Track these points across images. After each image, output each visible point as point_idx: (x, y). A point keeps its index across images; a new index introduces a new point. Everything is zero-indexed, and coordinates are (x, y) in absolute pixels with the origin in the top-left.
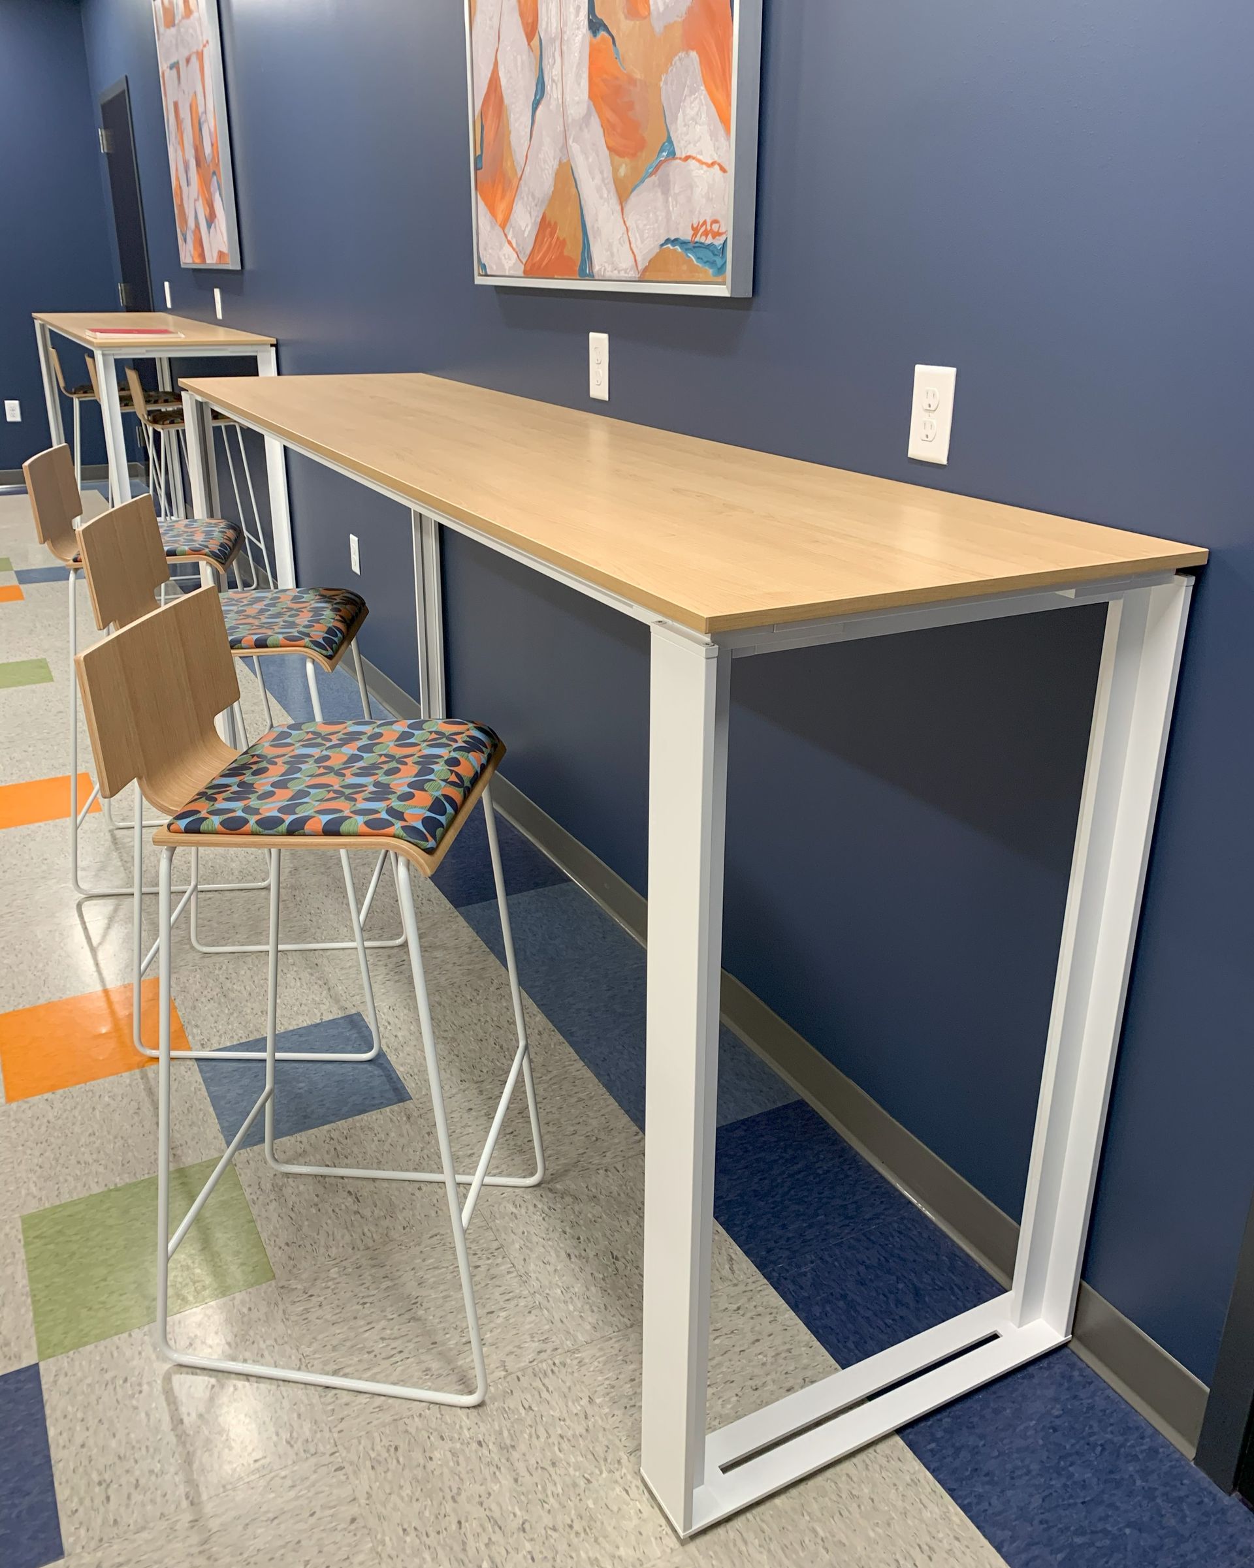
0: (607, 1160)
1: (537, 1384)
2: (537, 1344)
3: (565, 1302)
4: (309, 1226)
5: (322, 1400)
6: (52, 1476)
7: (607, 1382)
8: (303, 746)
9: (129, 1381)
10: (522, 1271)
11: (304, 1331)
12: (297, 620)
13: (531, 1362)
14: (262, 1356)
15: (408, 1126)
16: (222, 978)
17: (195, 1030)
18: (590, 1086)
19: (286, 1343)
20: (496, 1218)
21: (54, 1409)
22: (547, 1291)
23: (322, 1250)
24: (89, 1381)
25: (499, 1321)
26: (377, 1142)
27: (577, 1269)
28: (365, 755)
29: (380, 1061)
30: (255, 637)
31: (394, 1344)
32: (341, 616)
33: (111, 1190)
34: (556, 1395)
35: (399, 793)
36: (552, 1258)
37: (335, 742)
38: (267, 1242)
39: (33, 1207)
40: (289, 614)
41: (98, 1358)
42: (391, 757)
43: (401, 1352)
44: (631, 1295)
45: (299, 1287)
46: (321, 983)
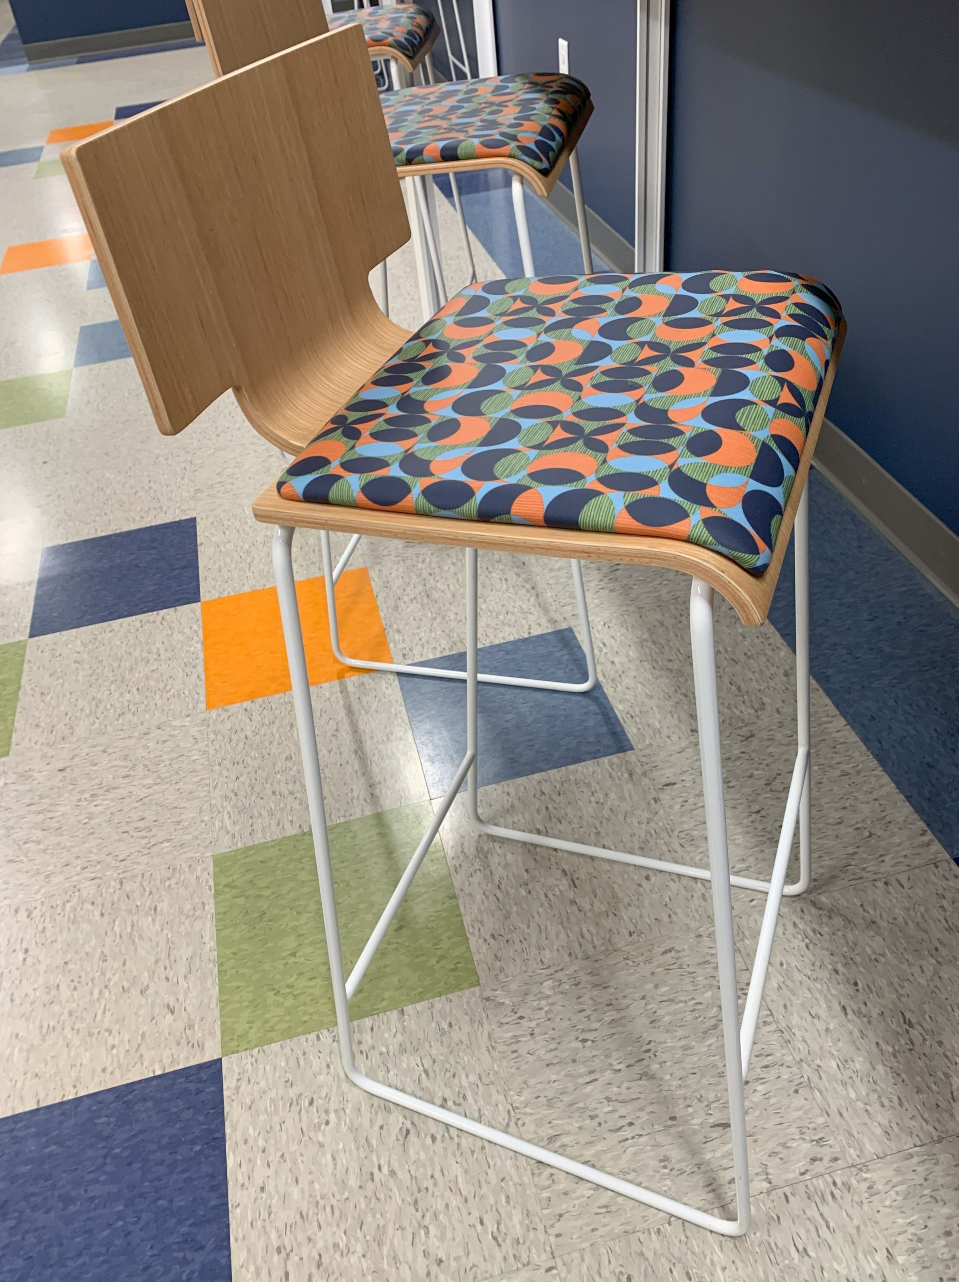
0: (885, 868)
1: (813, 1212)
2: (809, 1145)
3: (844, 1084)
4: (517, 913)
5: (536, 1179)
6: (228, 1226)
7: (911, 1230)
8: (508, 324)
9: (315, 1103)
10: (783, 1024)
11: (513, 1070)
12: (500, 118)
13: (802, 1174)
14: (464, 1097)
15: (630, 786)
16: (425, 574)
17: (397, 636)
18: (857, 754)
19: (492, 1083)
20: (744, 936)
21: (234, 1129)
22: (818, 1062)
23: (534, 951)
24: (272, 1094)
25: (756, 1098)
26: (594, 805)
27: (857, 1034)
28: (614, 344)
29: (595, 695)
30: (441, 144)
31: (622, 1111)
32: (559, 110)
33: (305, 834)
34: (839, 1234)
35: (688, 435)
36: (821, 1009)
37: (560, 316)
38: (471, 930)
39: (225, 846)
40: (488, 110)
41: (283, 1064)
42: (661, 350)
43: (631, 1124)
44: (934, 1087)
45: (507, 1002)
46: (528, 586)
